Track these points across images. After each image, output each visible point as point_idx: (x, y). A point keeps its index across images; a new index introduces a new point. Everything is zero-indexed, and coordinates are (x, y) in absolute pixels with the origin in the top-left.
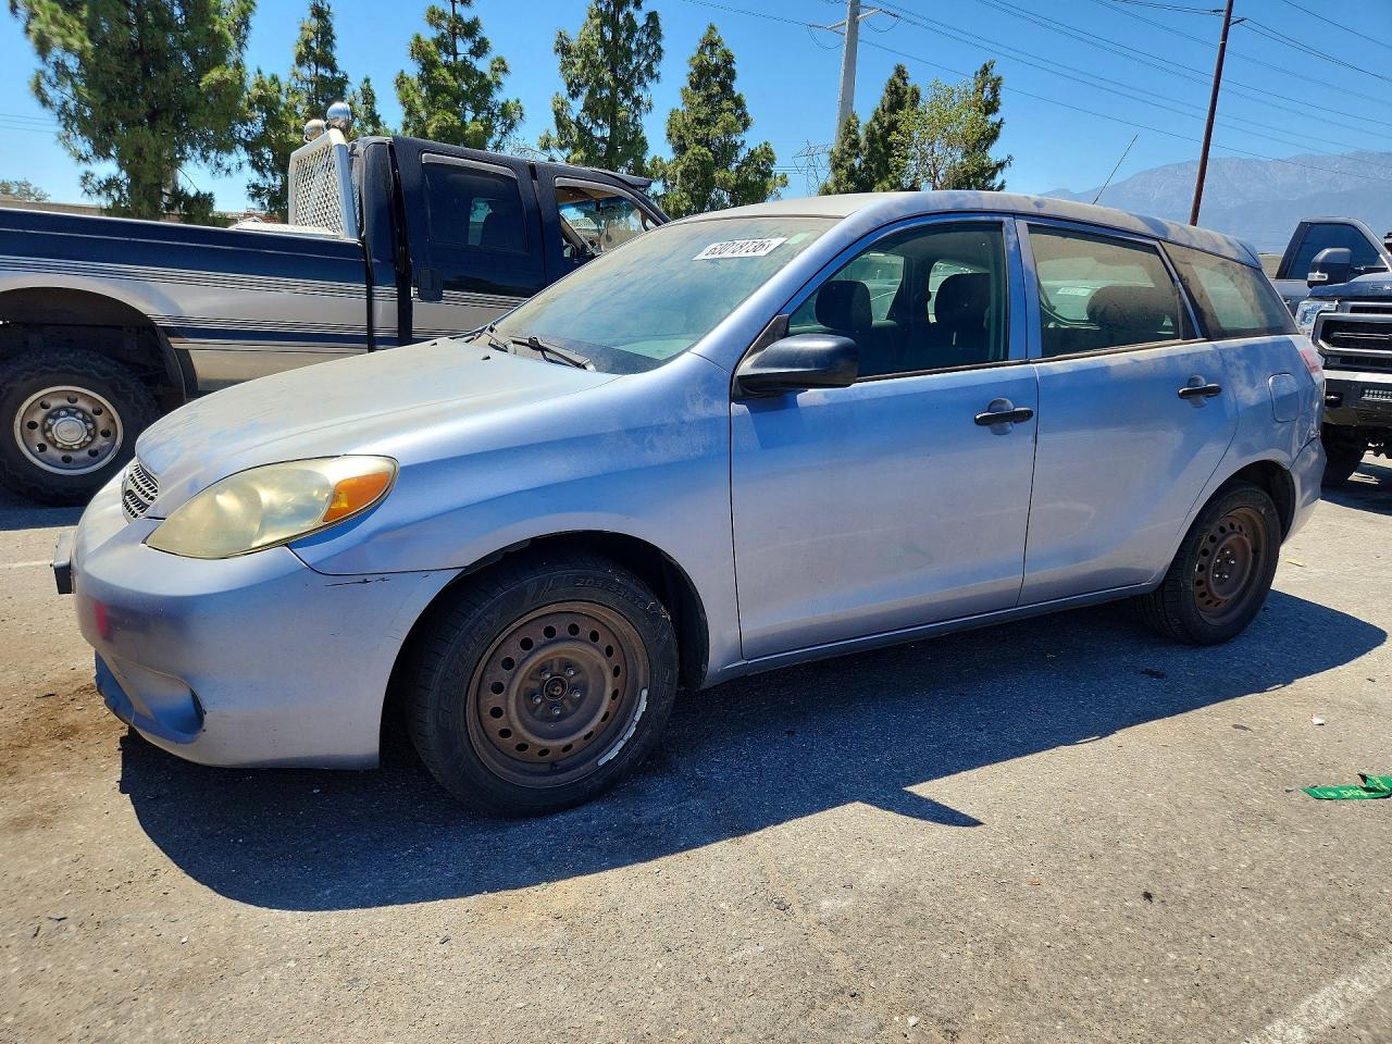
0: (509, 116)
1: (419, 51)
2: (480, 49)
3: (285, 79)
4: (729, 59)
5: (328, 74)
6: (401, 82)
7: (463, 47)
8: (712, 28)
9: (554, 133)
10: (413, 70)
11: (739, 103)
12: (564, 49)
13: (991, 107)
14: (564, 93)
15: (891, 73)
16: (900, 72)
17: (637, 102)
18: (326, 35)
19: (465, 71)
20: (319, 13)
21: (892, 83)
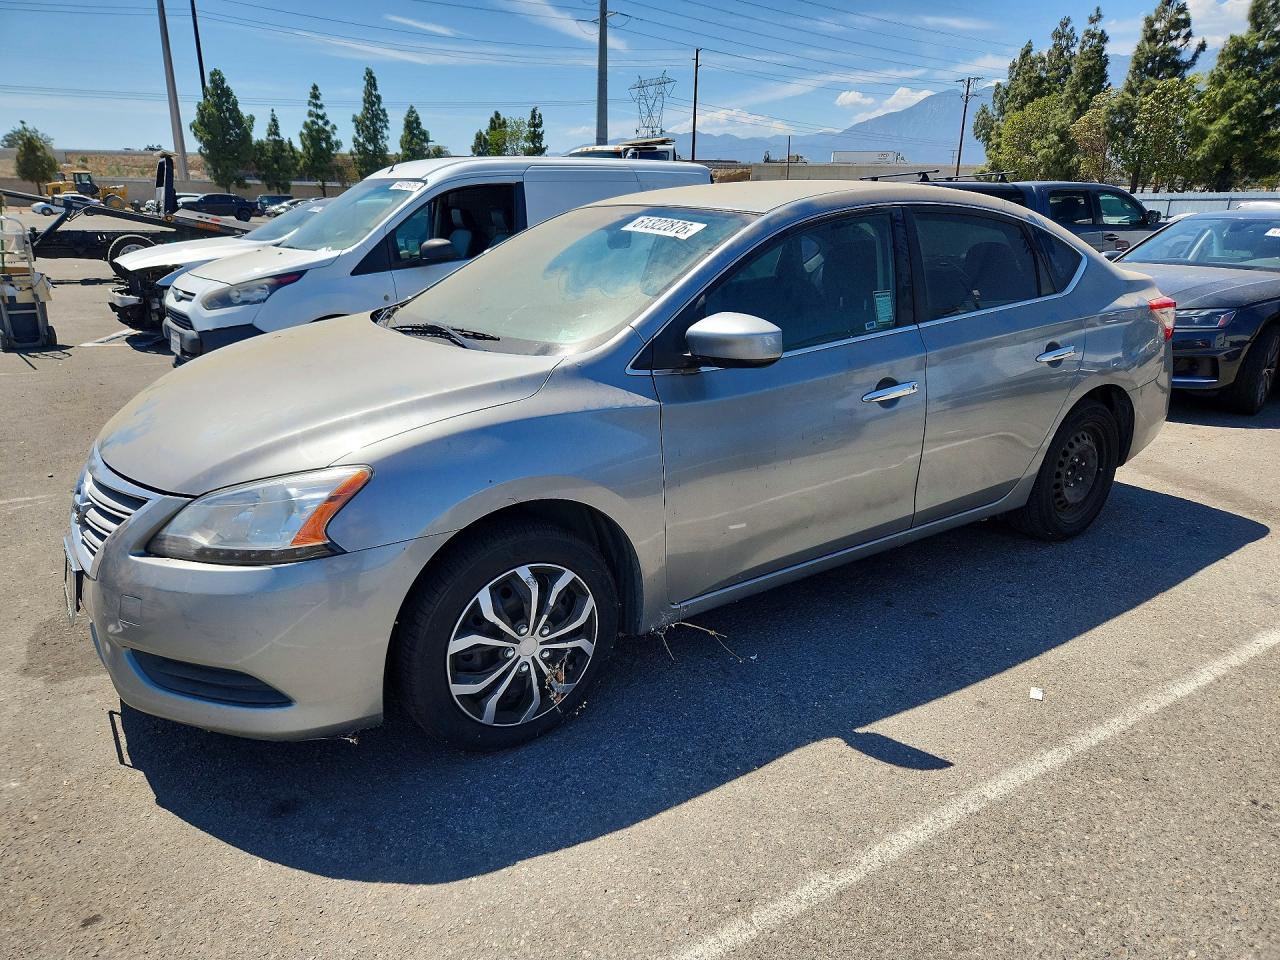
0: (338, 144)
1: (306, 125)
2: (327, 123)
3: (265, 140)
4: (417, 118)
5: (277, 138)
6: (301, 134)
7: (321, 122)
8: (412, 107)
9: (354, 149)
10: (305, 131)
11: (425, 134)
12: (355, 120)
13: (539, 125)
14: (356, 135)
15: (493, 115)
16: (497, 115)
17: (382, 137)
18: (277, 126)
19: (324, 131)
20: (274, 120)
21: (492, 121)
